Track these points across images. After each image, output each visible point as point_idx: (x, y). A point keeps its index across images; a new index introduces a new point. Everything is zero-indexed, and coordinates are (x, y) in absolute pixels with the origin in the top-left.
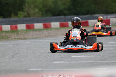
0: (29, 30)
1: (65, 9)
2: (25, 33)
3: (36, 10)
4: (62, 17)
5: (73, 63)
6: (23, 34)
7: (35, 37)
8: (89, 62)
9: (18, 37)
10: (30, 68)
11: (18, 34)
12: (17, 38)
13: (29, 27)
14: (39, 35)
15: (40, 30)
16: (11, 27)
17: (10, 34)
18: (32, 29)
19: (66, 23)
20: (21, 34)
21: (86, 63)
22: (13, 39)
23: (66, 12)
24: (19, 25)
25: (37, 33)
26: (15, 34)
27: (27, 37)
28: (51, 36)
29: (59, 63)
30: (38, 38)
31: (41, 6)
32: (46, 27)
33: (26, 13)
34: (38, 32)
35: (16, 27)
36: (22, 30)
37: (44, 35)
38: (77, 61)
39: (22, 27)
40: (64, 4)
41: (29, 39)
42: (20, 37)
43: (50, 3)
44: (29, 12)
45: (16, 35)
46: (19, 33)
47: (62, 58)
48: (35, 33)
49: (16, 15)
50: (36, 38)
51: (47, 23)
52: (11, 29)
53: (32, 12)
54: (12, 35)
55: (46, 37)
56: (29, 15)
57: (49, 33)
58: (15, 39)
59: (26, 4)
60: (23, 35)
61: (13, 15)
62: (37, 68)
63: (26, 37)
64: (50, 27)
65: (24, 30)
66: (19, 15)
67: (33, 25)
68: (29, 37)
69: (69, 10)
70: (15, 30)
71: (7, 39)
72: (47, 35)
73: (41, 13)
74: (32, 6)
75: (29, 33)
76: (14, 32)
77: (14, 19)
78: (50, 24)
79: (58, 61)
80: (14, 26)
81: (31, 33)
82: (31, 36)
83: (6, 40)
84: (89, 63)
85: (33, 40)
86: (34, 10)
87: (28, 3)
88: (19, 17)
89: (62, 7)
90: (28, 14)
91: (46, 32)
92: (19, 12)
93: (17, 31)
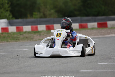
2: (47, 34)
3: (52, 11)
6: (46, 34)
11: (40, 35)
13: (49, 28)
16: (32, 28)
17: (33, 35)
24: (39, 26)
26: (37, 35)
33: (42, 14)
44: (45, 13)
46: (42, 34)
52: (32, 30)
53: (48, 13)
54: (35, 35)
56: (45, 16)
58: (39, 39)
60: (45, 36)
61: (29, 16)
67: (53, 26)
71: (31, 40)
74: (48, 7)
75: (51, 34)
92: (34, 13)
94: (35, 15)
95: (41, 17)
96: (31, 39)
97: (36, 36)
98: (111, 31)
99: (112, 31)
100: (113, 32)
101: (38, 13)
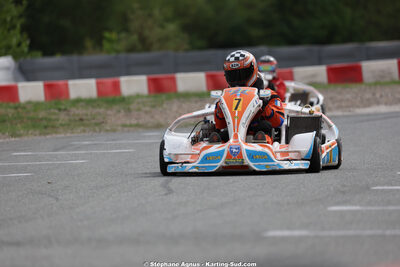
0: (163, 96)
2: (154, 107)
3: (172, 27)
6: (147, 109)
9: (134, 122)
11: (129, 111)
12: (131, 126)
13: (158, 87)
15: (199, 96)
16: (98, 85)
17: (102, 110)
20: (139, 110)
22: (120, 128)
24: (123, 80)
26: (119, 111)
27: (162, 121)
33: (135, 38)
34: (196, 102)
35: (116, 86)
39: (134, 85)
42: (141, 122)
44: (147, 33)
45: (123, 112)
46: (133, 106)
52: (100, 92)
53: (154, 33)
54: (109, 112)
56: (145, 45)
58: (124, 126)
60: (146, 112)
61: (89, 43)
63: (159, 118)
67: (173, 80)
71: (97, 129)
74: (157, 12)
75: (165, 106)
80: (109, 81)
83: (95, 131)
86: (162, 26)
88: (109, 52)
90: (143, 39)
92: (107, 34)
94: (110, 41)
95: (131, 49)
96: (96, 124)
97: (115, 116)
98: (374, 94)
99: (378, 95)
100: (381, 96)
101: (123, 35)
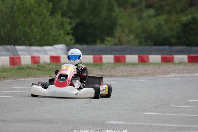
0: (118, 64)
1: (172, 36)
2: (112, 68)
3: (132, 36)
4: (167, 47)
5: (171, 116)
6: (110, 69)
7: (125, 74)
8: (193, 115)
10: (109, 121)
13: (118, 60)
14: (131, 71)
15: (133, 64)
16: (94, 58)
17: (91, 68)
18: (122, 63)
19: (171, 56)
20: (106, 69)
21: (188, 117)
23: (173, 40)
24: (104, 57)
25: (129, 68)
26: (97, 69)
28: (148, 74)
29: (152, 115)
30: (129, 76)
31: (139, 30)
32: (142, 60)
33: (116, 40)
35: (101, 59)
36: (108, 63)
37: (138, 73)
38: (176, 113)
39: (108, 59)
40: (172, 30)
41: (117, 76)
43: (152, 27)
44: (122, 38)
45: (99, 70)
46: (104, 67)
47: (157, 107)
48: (125, 68)
49: (103, 41)
50: (126, 76)
51: (144, 56)
52: (94, 61)
53: (125, 38)
54: (94, 69)
55: (141, 74)
56: (120, 43)
57: (145, 70)
59: (118, 27)
60: (108, 70)
61: (98, 41)
62: (120, 121)
63: (113, 73)
64: (148, 61)
65: (111, 64)
66: (106, 42)
67: (124, 58)
68: (117, 74)
69: (178, 37)
70: (99, 63)
72: (142, 72)
73: (137, 40)
74: (126, 30)
75: (117, 68)
76: (96, 65)
77: (99, 46)
78: (148, 58)
79: (151, 112)
80: (98, 56)
81: (121, 68)
82: (119, 73)
84: (192, 117)
85: (122, 79)
86: (128, 36)
87: (121, 25)
88: (107, 45)
89: (168, 34)
90: (120, 41)
91: (141, 68)
92: (107, 38)
93: (100, 65)
94: (108, 41)
101: (113, 39)
